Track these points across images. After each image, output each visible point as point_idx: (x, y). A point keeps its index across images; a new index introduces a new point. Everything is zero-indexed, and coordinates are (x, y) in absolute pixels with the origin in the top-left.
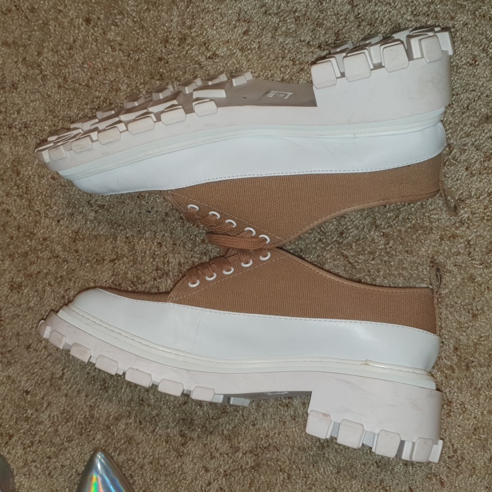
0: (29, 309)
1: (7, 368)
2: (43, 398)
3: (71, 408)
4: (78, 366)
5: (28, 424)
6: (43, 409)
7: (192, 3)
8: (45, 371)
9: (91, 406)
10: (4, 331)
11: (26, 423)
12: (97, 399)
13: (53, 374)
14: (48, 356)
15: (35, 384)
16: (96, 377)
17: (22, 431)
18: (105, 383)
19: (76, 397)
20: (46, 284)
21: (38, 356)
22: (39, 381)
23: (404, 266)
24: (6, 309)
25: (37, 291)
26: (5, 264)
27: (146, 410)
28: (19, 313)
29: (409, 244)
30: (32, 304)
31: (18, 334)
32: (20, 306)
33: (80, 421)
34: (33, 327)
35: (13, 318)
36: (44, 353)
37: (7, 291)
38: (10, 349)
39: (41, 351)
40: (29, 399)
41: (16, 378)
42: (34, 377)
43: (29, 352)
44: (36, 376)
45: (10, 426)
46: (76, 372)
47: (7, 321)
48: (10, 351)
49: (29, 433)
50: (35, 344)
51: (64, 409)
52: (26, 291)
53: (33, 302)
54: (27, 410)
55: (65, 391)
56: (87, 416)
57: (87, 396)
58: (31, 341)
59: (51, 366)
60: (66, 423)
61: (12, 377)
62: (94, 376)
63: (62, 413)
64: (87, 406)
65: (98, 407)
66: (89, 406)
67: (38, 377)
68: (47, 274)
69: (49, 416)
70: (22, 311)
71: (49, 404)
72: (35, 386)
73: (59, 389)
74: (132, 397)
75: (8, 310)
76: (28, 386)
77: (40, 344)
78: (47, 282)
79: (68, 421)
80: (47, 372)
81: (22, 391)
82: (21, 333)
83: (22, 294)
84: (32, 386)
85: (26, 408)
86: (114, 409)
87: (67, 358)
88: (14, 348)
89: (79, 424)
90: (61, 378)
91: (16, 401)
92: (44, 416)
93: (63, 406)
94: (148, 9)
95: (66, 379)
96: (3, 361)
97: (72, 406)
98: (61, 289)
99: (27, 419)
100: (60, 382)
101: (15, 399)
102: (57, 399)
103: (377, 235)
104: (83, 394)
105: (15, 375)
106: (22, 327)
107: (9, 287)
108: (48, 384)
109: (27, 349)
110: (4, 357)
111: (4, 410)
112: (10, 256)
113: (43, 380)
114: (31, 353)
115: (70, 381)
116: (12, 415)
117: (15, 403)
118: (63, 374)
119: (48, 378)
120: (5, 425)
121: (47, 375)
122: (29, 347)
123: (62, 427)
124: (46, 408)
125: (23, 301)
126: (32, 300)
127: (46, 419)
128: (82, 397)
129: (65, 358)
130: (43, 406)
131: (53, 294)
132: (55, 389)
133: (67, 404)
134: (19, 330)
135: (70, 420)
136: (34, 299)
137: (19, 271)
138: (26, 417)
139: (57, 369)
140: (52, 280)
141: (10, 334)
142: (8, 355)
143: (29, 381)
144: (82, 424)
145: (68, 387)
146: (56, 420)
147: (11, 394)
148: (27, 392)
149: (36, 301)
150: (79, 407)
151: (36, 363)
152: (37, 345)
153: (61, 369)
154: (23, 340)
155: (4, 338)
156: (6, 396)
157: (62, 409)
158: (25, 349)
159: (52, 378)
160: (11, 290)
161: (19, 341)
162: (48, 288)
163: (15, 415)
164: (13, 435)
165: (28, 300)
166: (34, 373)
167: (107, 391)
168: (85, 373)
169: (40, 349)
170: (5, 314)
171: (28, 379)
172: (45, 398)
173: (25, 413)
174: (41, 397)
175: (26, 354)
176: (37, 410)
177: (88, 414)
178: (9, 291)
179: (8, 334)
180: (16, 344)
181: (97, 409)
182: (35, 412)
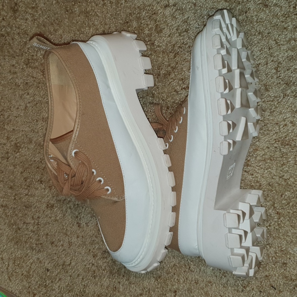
0: (56, 220)
1: (38, 254)
2: (57, 275)
3: (73, 284)
4: (80, 260)
5: (45, 289)
6: (56, 282)
7: (178, 55)
8: (60, 259)
9: (84, 285)
10: (39, 231)
11: (45, 288)
12: (88, 282)
13: (65, 262)
14: (63, 250)
15: (53, 266)
16: (90, 268)
17: (42, 293)
18: (94, 273)
19: (77, 278)
20: (68, 207)
21: (57, 250)
22: (56, 265)
23: (288, 234)
24: (42, 218)
25: (62, 210)
26: (46, 191)
27: (117, 294)
28: (50, 222)
29: (294, 221)
30: (58, 218)
31: (47, 234)
32: (50, 218)
33: (77, 293)
34: (56, 232)
35: (46, 224)
36: (61, 249)
37: (45, 208)
38: (42, 242)
39: (59, 247)
40: (48, 274)
41: (43, 260)
42: (53, 262)
43: (52, 246)
44: (55, 261)
45: (35, 288)
46: (78, 263)
47: (42, 225)
48: (41, 244)
49: (46, 295)
50: (57, 242)
51: (68, 284)
52: (55, 209)
53: (59, 216)
54: (46, 281)
55: (70, 274)
56: (82, 291)
57: (83, 279)
58: (54, 240)
59: (64, 257)
60: (68, 293)
61: (40, 259)
62: (88, 268)
63: (67, 286)
64: (82, 285)
65: (88, 287)
66: (83, 285)
67: (55, 262)
68: (70, 201)
69: (59, 286)
70: (51, 221)
71: (60, 279)
72: (53, 267)
73: (67, 272)
74: (110, 284)
75: (44, 219)
76: (49, 266)
77: (59, 242)
78: (69, 206)
79: (69, 291)
80: (61, 260)
81: (45, 269)
82: (49, 234)
83: (53, 211)
84: (51, 266)
85: (46, 280)
86: (98, 290)
87: (74, 254)
88: (44, 242)
89: (76, 295)
90: (69, 265)
91: (41, 274)
92: (56, 287)
93: (68, 282)
94: (151, 54)
95: (72, 267)
96: (36, 249)
97: (73, 283)
98: (76, 212)
99: (46, 286)
100: (68, 268)
101: (40, 273)
102: (65, 277)
103: (273, 213)
104: (81, 277)
105: (42, 258)
106: (51, 231)
107: (46, 205)
108: (61, 267)
109: (52, 244)
110: (37, 246)
111: (33, 278)
112: (49, 187)
113: (58, 264)
114: (53, 247)
115: (74, 268)
116: (37, 282)
117: (40, 275)
118: (70, 263)
119: (61, 264)
120: (32, 287)
121: (61, 262)
122: (52, 243)
123: (66, 295)
124: (58, 282)
125: (53, 215)
126: (59, 215)
127: (57, 289)
128: (80, 279)
129: (73, 254)
130: (56, 280)
131: (71, 214)
132: (65, 271)
133: (70, 281)
134: (48, 232)
135: (71, 291)
136: (60, 215)
137: (54, 197)
138: (46, 285)
139: (67, 260)
140: (72, 205)
141: (43, 233)
142: (40, 246)
143: (50, 264)
144: (78, 295)
145: (72, 272)
146: (63, 290)
147: (38, 269)
148: (48, 270)
149: (60, 216)
150: (78, 284)
151: (56, 254)
152: (58, 243)
153: (70, 260)
154: (49, 238)
155: (39, 235)
156: (35, 270)
157: (67, 283)
158: (50, 244)
159: (64, 264)
160: (47, 207)
161: (47, 239)
162: (69, 210)
163: (39, 283)
164: (36, 294)
165: (56, 215)
166: (53, 259)
167: (95, 278)
168: (84, 265)
169: (59, 246)
170: (41, 221)
171: (49, 262)
172: (58, 275)
173: (45, 282)
174: (56, 274)
175: (50, 247)
176: (52, 282)
177: (82, 290)
178: (46, 208)
179: (42, 233)
180: (45, 240)
181: (88, 288)
182: (51, 282)
